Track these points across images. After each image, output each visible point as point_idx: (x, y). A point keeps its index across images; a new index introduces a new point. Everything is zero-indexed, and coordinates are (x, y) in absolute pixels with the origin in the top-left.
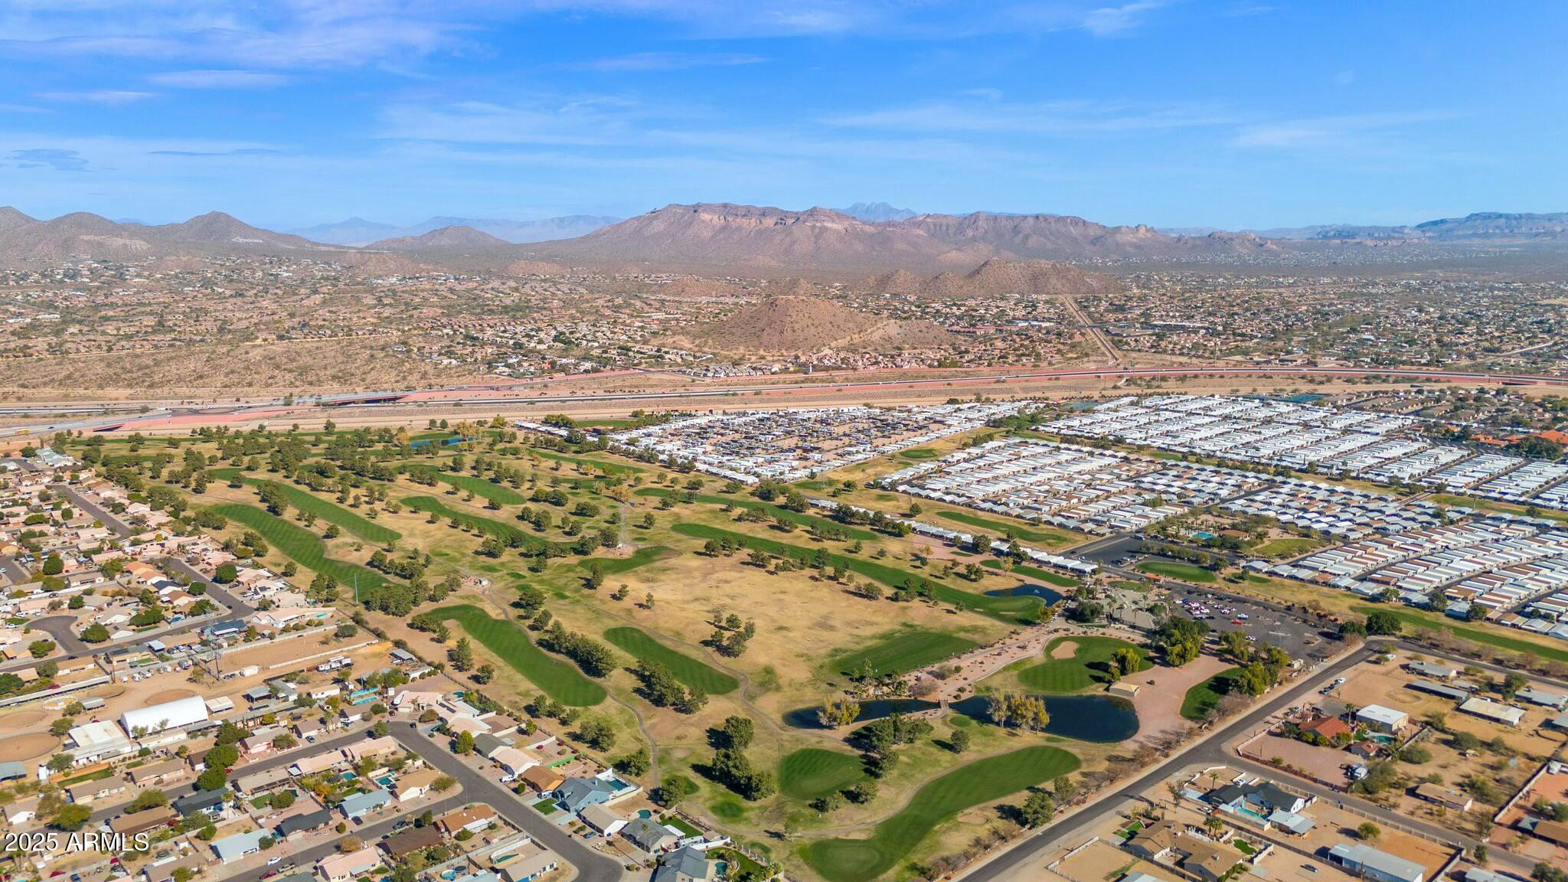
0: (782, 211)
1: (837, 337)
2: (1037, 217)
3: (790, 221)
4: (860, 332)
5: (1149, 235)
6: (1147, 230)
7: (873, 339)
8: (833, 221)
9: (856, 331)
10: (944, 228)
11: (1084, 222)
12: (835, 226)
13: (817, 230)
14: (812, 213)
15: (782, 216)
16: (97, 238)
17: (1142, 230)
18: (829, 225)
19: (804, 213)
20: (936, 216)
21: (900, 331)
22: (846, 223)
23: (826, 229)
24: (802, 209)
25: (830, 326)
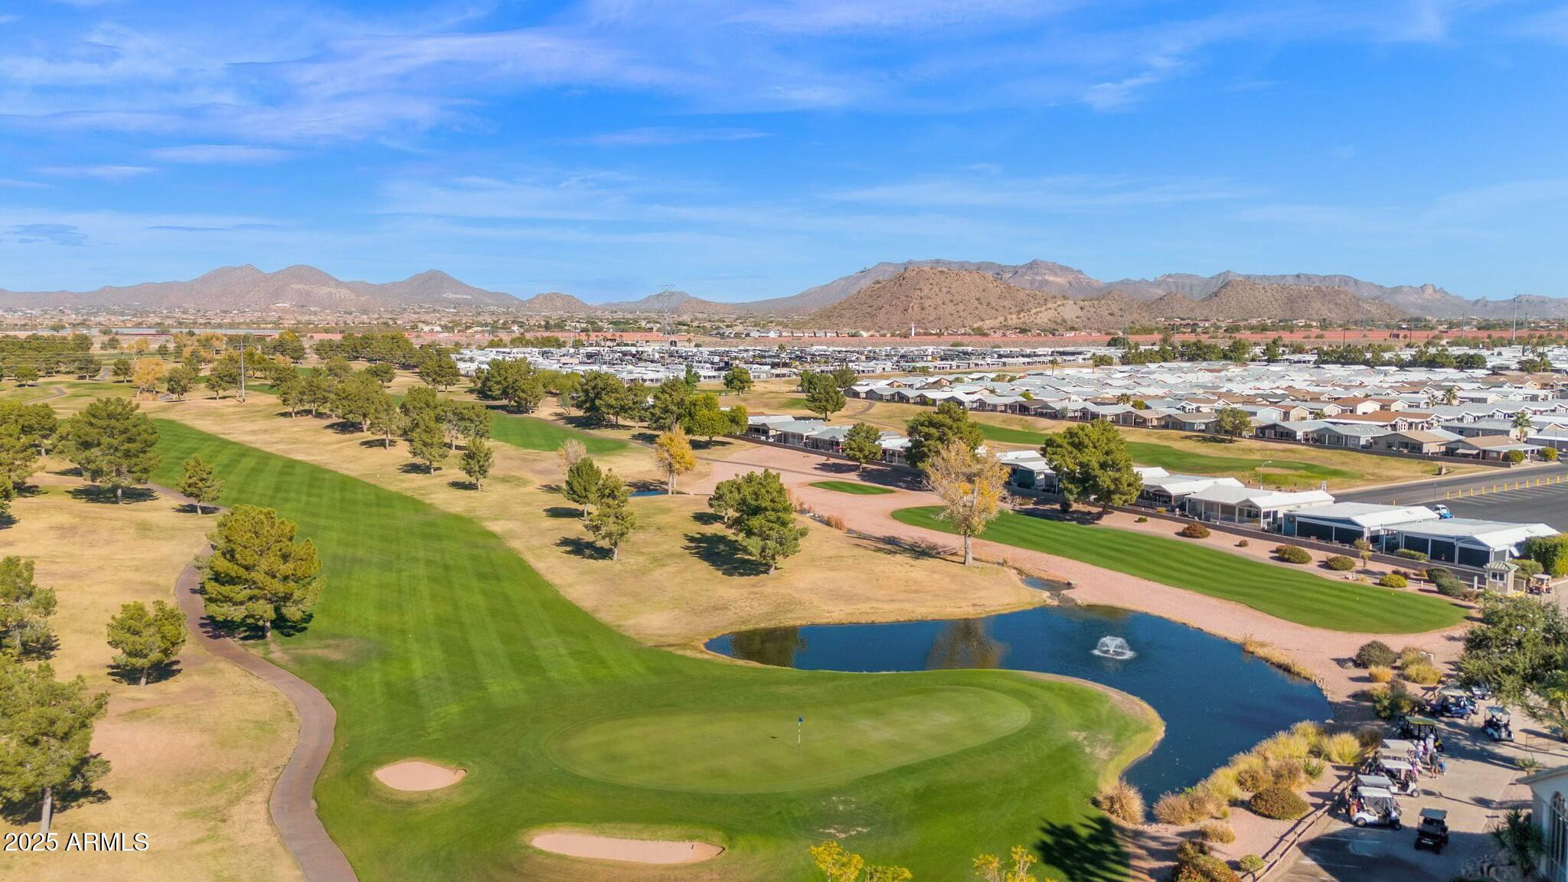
0: (999, 266)
1: (983, 315)
2: (1298, 276)
3: (1007, 276)
4: (1019, 313)
5: (1438, 296)
6: (1435, 291)
7: (1038, 321)
8: (1056, 274)
9: (1014, 309)
10: (1187, 289)
11: (1356, 282)
12: (1058, 280)
13: (1037, 284)
14: (1033, 266)
15: (999, 272)
16: (307, 288)
17: (1430, 290)
18: (1051, 278)
19: (1023, 266)
20: (1178, 276)
21: (1080, 313)
22: (1070, 277)
23: (1047, 282)
24: (1021, 264)
25: (976, 303)
